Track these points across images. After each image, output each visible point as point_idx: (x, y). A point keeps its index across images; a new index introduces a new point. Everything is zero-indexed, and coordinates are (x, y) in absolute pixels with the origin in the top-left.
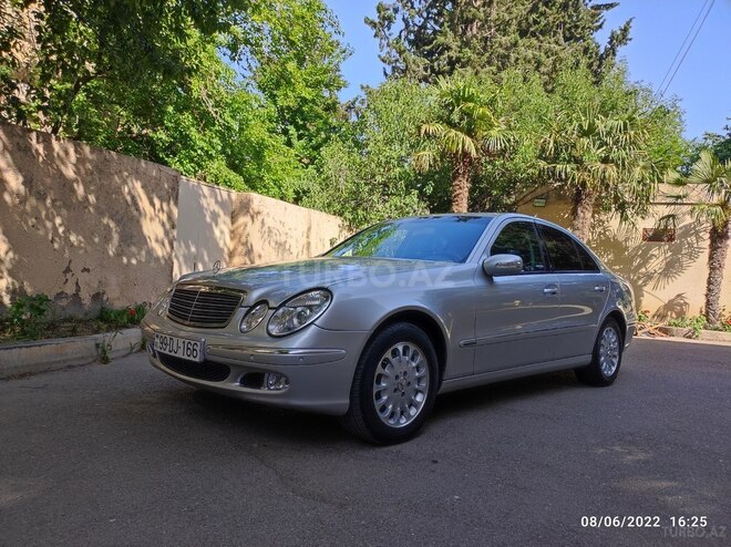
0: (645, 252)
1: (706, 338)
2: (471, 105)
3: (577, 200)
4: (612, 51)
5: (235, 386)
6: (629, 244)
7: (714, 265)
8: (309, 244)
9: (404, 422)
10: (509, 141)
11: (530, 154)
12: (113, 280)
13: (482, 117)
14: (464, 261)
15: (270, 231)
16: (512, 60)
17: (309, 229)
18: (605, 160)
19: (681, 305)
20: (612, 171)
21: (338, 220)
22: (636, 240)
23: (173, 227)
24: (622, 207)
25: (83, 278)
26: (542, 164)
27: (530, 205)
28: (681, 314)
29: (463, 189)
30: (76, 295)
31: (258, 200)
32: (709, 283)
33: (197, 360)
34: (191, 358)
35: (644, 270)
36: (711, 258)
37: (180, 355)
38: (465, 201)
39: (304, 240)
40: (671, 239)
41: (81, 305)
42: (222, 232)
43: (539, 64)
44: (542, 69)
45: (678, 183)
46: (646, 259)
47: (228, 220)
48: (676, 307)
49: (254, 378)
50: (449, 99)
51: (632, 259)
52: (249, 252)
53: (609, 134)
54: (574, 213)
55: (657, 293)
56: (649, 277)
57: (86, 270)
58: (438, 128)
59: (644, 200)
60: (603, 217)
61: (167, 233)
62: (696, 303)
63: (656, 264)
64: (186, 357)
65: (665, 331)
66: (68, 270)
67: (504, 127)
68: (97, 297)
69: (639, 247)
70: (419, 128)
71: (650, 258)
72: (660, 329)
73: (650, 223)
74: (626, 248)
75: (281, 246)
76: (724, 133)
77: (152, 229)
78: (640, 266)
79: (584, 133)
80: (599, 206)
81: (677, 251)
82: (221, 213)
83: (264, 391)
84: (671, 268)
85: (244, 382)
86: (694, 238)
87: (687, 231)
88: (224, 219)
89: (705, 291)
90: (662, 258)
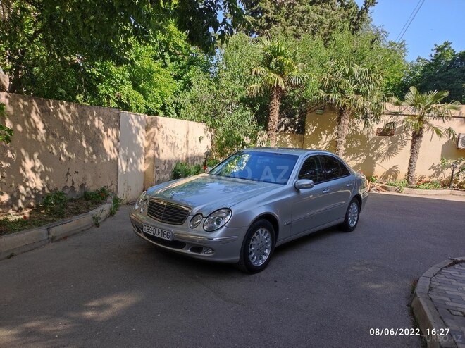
0: (378, 141)
1: (406, 192)
2: (282, 58)
3: (341, 113)
4: (365, 9)
5: (188, 251)
6: (369, 136)
7: (414, 152)
8: (188, 141)
9: (261, 263)
10: (303, 78)
11: (315, 89)
12: (89, 176)
13: (289, 65)
14: (285, 184)
15: (167, 137)
16: (306, 20)
17: (188, 133)
18: (357, 92)
19: (395, 171)
20: (360, 99)
21: (203, 125)
22: (373, 135)
23: (118, 141)
24: (365, 118)
25: (75, 177)
26: (322, 92)
27: (314, 113)
28: (395, 177)
29: (276, 105)
30: (72, 187)
31: (161, 119)
32: (410, 161)
33: (170, 239)
34: (166, 238)
35: (376, 151)
36: (412, 148)
37: (160, 236)
38: (277, 113)
39: (185, 140)
40: (392, 134)
41: (75, 192)
42: (142, 138)
43: (322, 23)
44: (324, 26)
45: (397, 104)
46: (378, 145)
47: (144, 131)
48: (393, 173)
49: (197, 248)
50: (269, 53)
51: (370, 145)
52: (157, 149)
53: (360, 76)
54: (339, 120)
55: (383, 164)
56: (379, 155)
57: (77, 172)
58: (263, 70)
59: (377, 114)
60: (355, 121)
61: (115, 145)
62: (403, 171)
63: (383, 148)
64: (163, 237)
65: (385, 188)
66: (68, 174)
67: (300, 70)
68: (82, 186)
69: (375, 138)
70: (251, 70)
71: (380, 145)
72: (383, 187)
73: (381, 126)
74: (368, 139)
75: (173, 145)
76: (430, 59)
77: (108, 144)
78: (375, 149)
79: (346, 76)
80: (353, 115)
81: (395, 141)
82: (141, 127)
83: (202, 254)
84: (391, 151)
85: (192, 250)
86: (404, 134)
87: (400, 131)
88: (142, 130)
89: (408, 166)
90: (387, 145)
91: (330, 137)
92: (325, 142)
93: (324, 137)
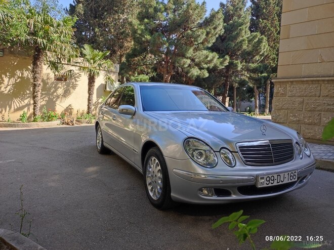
0: (56, 85)
6: (49, 81)
19: (70, 109)
22: (52, 80)
28: (71, 114)
35: (55, 94)
40: (66, 80)
46: (56, 89)
51: (50, 89)
55: (62, 104)
56: (58, 97)
63: (60, 91)
65: (78, 121)
69: (53, 83)
71: (58, 88)
74: (48, 83)
78: (55, 91)
81: (68, 86)
84: (66, 93)
86: (74, 80)
90: (63, 88)
91: (12, 81)
92: (8, 85)
93: (6, 80)
